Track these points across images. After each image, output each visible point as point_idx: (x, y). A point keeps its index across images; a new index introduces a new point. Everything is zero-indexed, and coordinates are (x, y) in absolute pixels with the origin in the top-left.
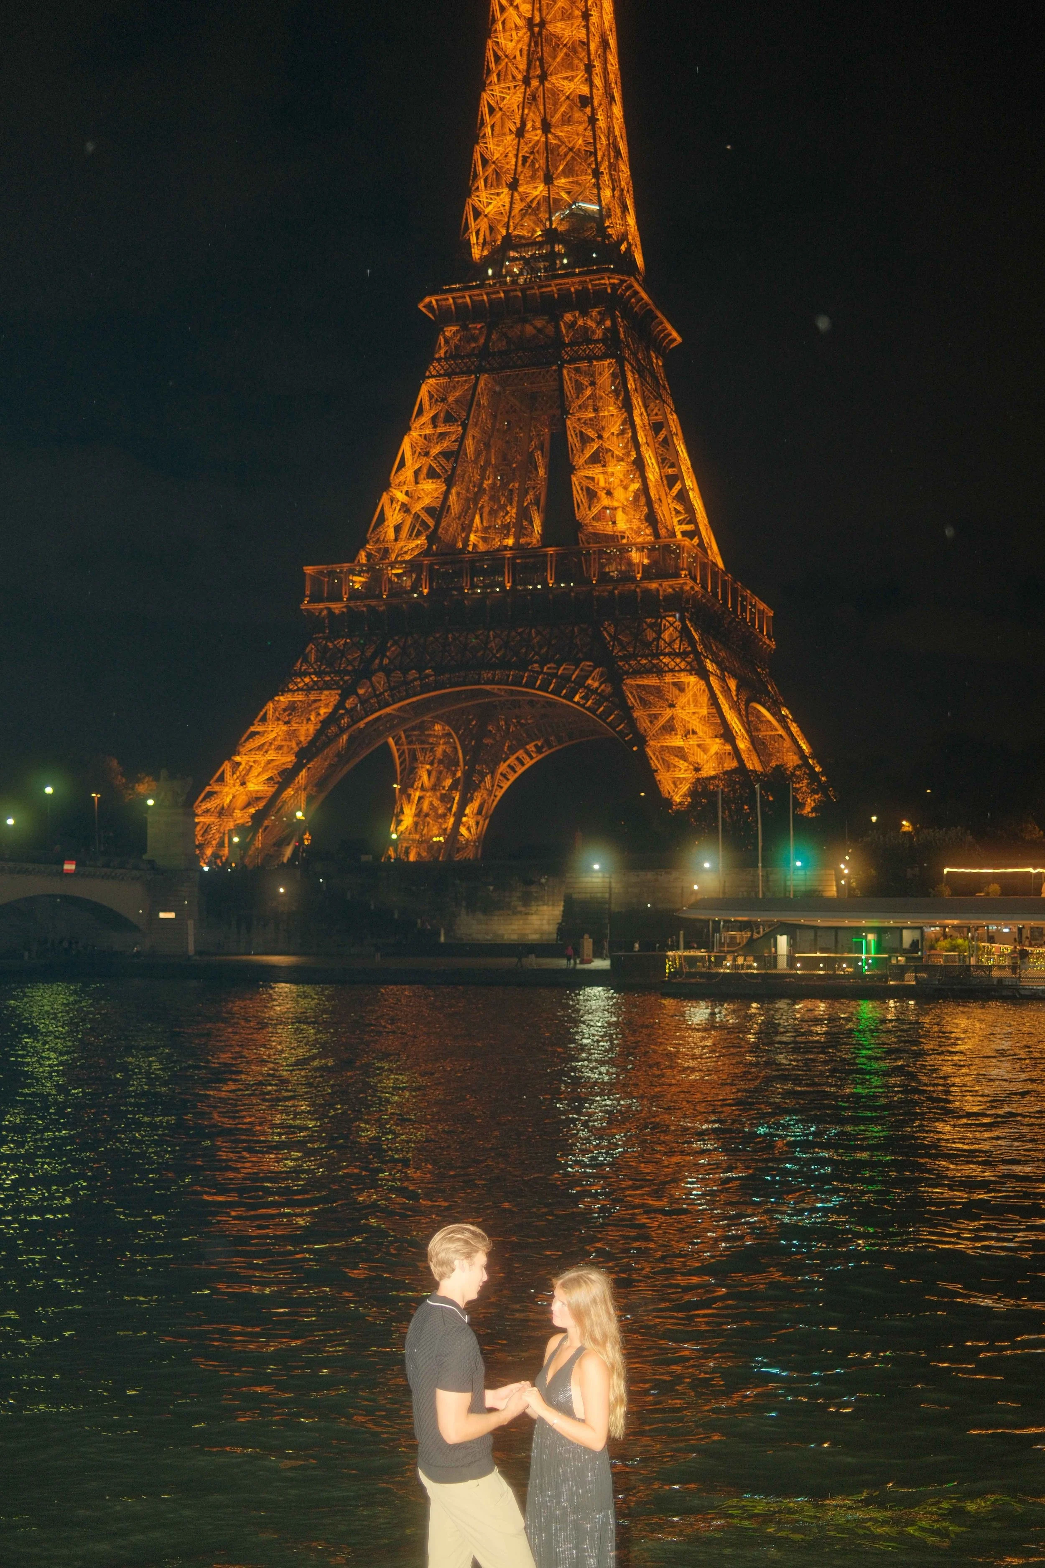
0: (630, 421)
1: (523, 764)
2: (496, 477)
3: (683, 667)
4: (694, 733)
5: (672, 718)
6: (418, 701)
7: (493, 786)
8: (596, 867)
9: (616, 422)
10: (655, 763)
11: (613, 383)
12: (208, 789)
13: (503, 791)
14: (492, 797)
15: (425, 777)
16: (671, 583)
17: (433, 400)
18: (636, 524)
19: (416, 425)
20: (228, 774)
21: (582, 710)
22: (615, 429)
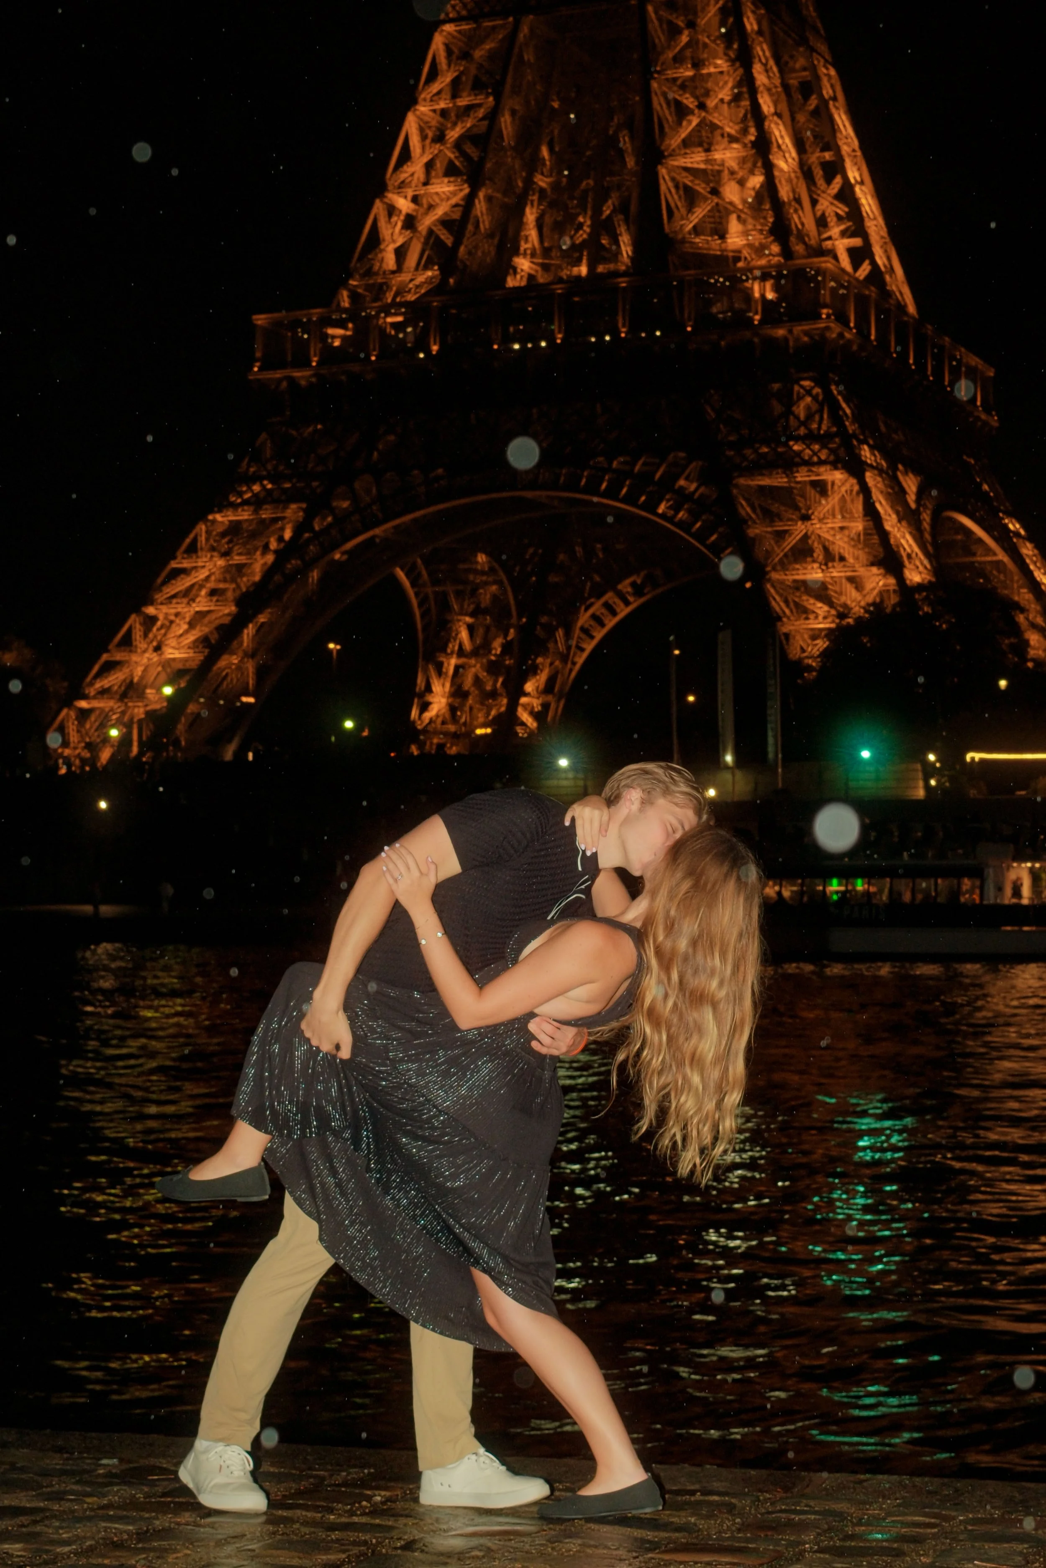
0: (748, 83)
1: (614, 613)
2: (560, 172)
3: (823, 457)
4: (842, 559)
5: (806, 537)
6: (424, 516)
7: (569, 648)
8: (563, 763)
9: (726, 83)
10: (777, 604)
11: (722, 24)
12: (105, 657)
13: (585, 655)
14: (569, 665)
15: (464, 635)
16: (806, 328)
17: (454, 57)
18: (755, 238)
19: (425, 95)
20: (138, 633)
21: (669, 525)
22: (725, 94)
